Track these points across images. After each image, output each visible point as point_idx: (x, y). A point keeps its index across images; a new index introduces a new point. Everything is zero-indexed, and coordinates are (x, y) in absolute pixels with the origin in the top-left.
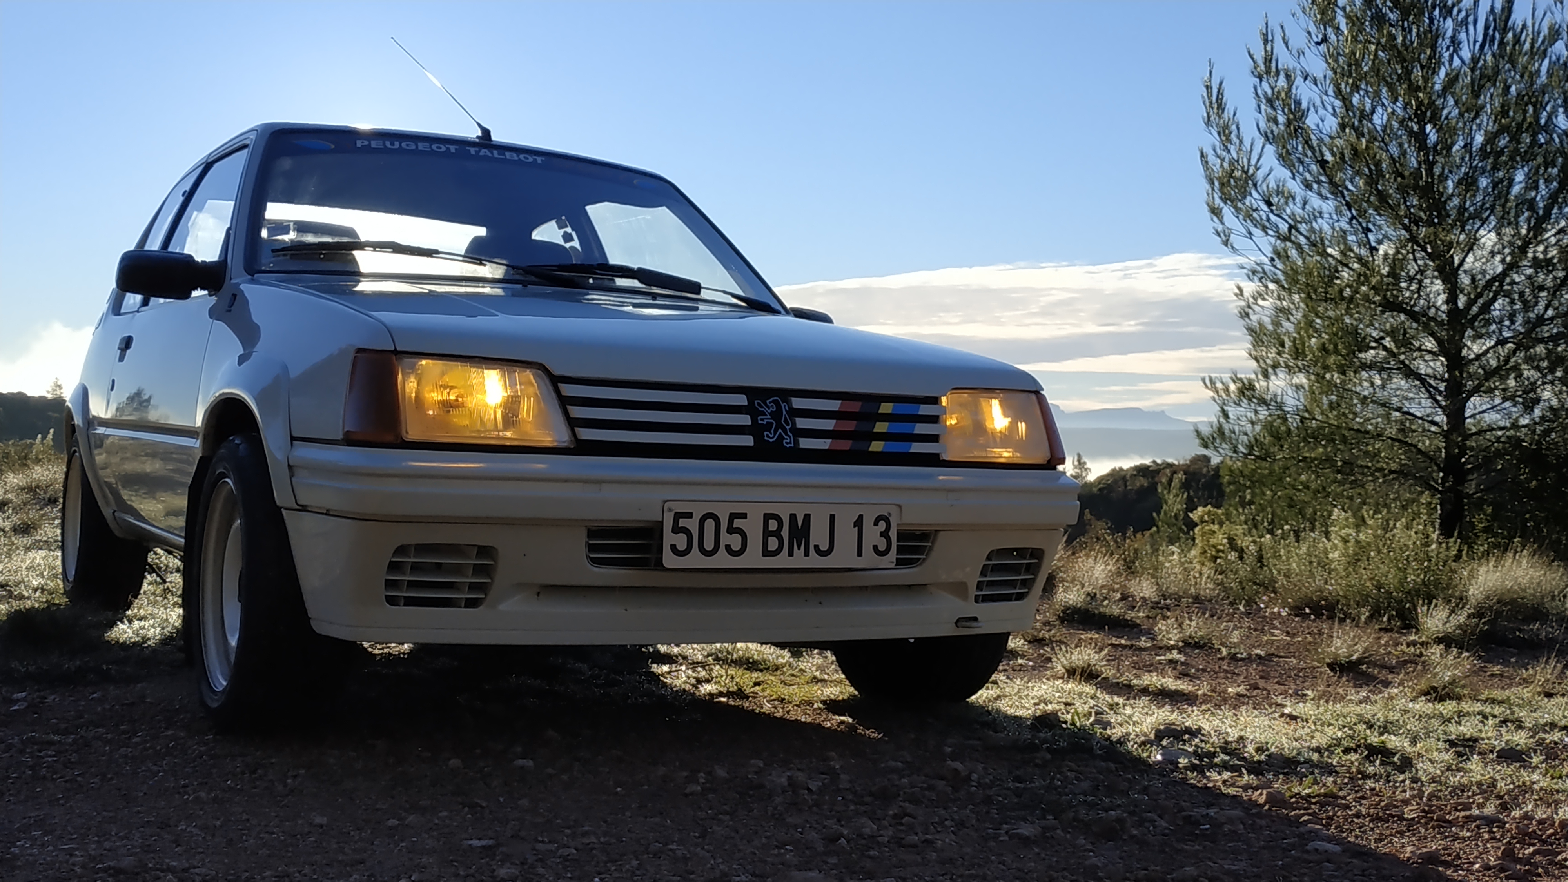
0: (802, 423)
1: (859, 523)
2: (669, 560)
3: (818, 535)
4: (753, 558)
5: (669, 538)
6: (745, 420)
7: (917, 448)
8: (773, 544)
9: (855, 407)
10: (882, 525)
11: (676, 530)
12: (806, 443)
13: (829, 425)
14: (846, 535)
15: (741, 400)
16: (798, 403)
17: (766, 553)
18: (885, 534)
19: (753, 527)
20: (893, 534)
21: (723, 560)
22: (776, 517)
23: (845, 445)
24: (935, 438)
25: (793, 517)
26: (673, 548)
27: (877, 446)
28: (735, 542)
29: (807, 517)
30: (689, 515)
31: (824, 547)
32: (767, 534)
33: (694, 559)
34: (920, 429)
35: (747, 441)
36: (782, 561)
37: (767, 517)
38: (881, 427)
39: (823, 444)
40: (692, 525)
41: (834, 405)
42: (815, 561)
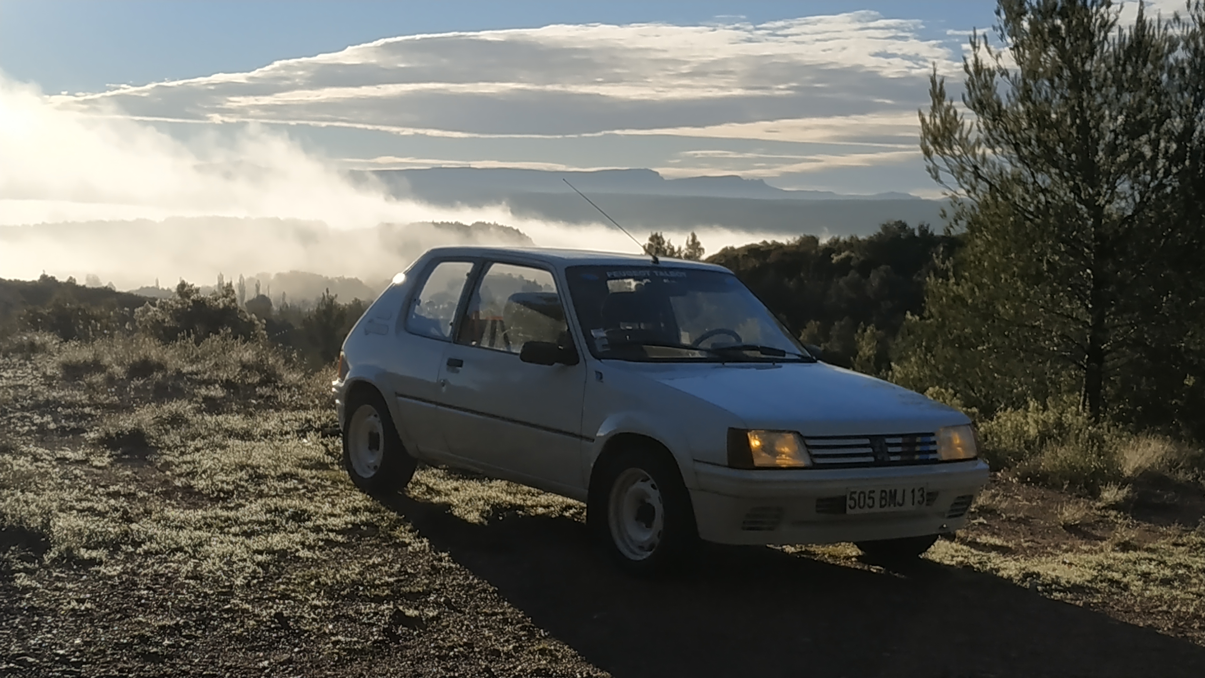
0: (890, 450)
1: (913, 491)
2: (849, 511)
3: (899, 498)
4: (877, 509)
5: (849, 502)
6: (870, 450)
7: (931, 456)
8: (883, 503)
9: (907, 440)
10: (921, 492)
11: (851, 499)
12: (892, 458)
13: (899, 449)
14: (909, 495)
15: (867, 441)
16: (888, 441)
17: (881, 506)
18: (922, 495)
19: (877, 496)
20: (925, 494)
21: (866, 510)
22: (885, 492)
23: (906, 458)
24: (935, 452)
25: (891, 491)
26: (850, 507)
27: (917, 457)
28: (870, 502)
29: (895, 491)
30: (855, 493)
31: (901, 502)
32: (882, 498)
33: (858, 511)
34: (932, 448)
35: (871, 459)
36: (886, 509)
37: (882, 491)
38: (918, 448)
39: (897, 458)
40: (856, 496)
41: (900, 440)
42: (897, 508)
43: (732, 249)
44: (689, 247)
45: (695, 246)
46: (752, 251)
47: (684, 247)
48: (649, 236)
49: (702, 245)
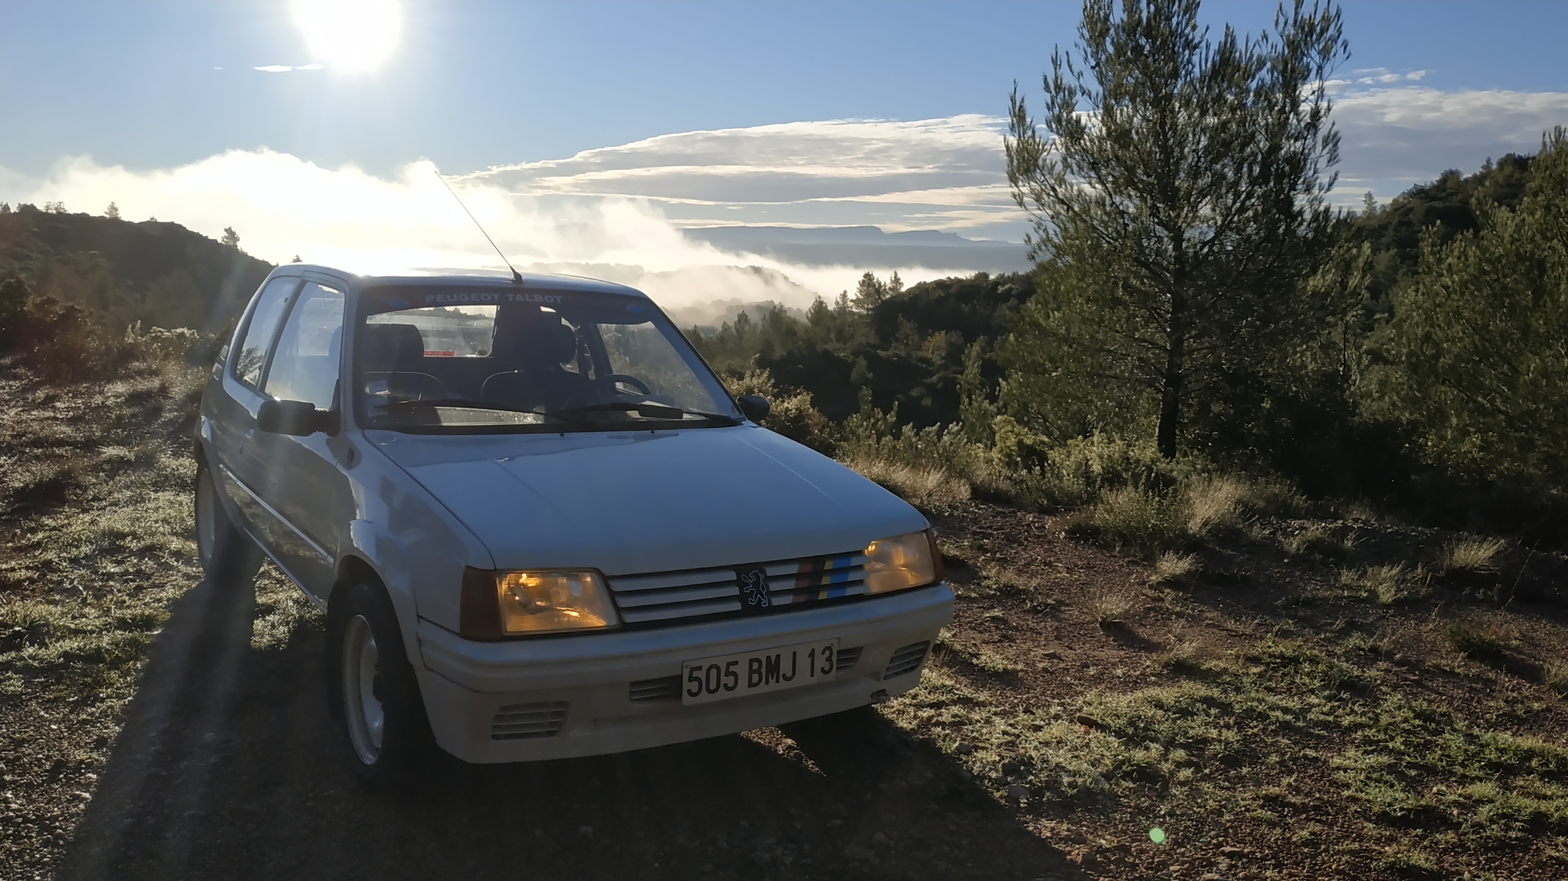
0: (774, 586)
1: (812, 654)
2: (687, 700)
3: (785, 667)
4: (743, 690)
5: (686, 685)
6: (735, 591)
7: (850, 591)
8: (755, 678)
9: (808, 568)
10: (827, 653)
11: (691, 679)
12: (776, 601)
13: (791, 585)
14: (803, 662)
15: (732, 576)
16: (771, 571)
17: (751, 685)
18: (829, 659)
19: (742, 670)
20: (834, 658)
21: (722, 694)
22: (759, 661)
23: (802, 599)
24: (860, 582)
25: (768, 658)
26: (689, 691)
27: (823, 595)
28: (730, 681)
29: (778, 656)
30: (700, 668)
31: (789, 675)
32: (751, 672)
33: (705, 697)
34: (852, 576)
35: (737, 606)
36: (762, 688)
37: (751, 661)
38: (826, 580)
39: (787, 600)
40: (702, 674)
41: (794, 569)
42: (783, 685)
43: (925, 283)
44: (892, 282)
45: (897, 280)
46: (939, 284)
47: (888, 282)
48: (863, 274)
49: (902, 281)
